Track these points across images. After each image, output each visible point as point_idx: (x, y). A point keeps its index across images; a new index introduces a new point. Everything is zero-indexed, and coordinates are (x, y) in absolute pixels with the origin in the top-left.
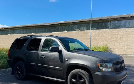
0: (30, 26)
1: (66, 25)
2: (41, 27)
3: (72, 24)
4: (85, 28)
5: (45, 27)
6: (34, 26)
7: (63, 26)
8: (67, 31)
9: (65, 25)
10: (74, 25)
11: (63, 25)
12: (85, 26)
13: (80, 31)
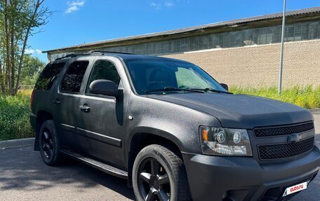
0: (135, 40)
1: (220, 32)
2: (160, 39)
3: (235, 29)
4: (270, 36)
5: (168, 40)
6: (143, 39)
7: (212, 36)
8: (222, 47)
9: (217, 33)
10: (240, 30)
11: (211, 31)
12: (271, 32)
13: (256, 45)
